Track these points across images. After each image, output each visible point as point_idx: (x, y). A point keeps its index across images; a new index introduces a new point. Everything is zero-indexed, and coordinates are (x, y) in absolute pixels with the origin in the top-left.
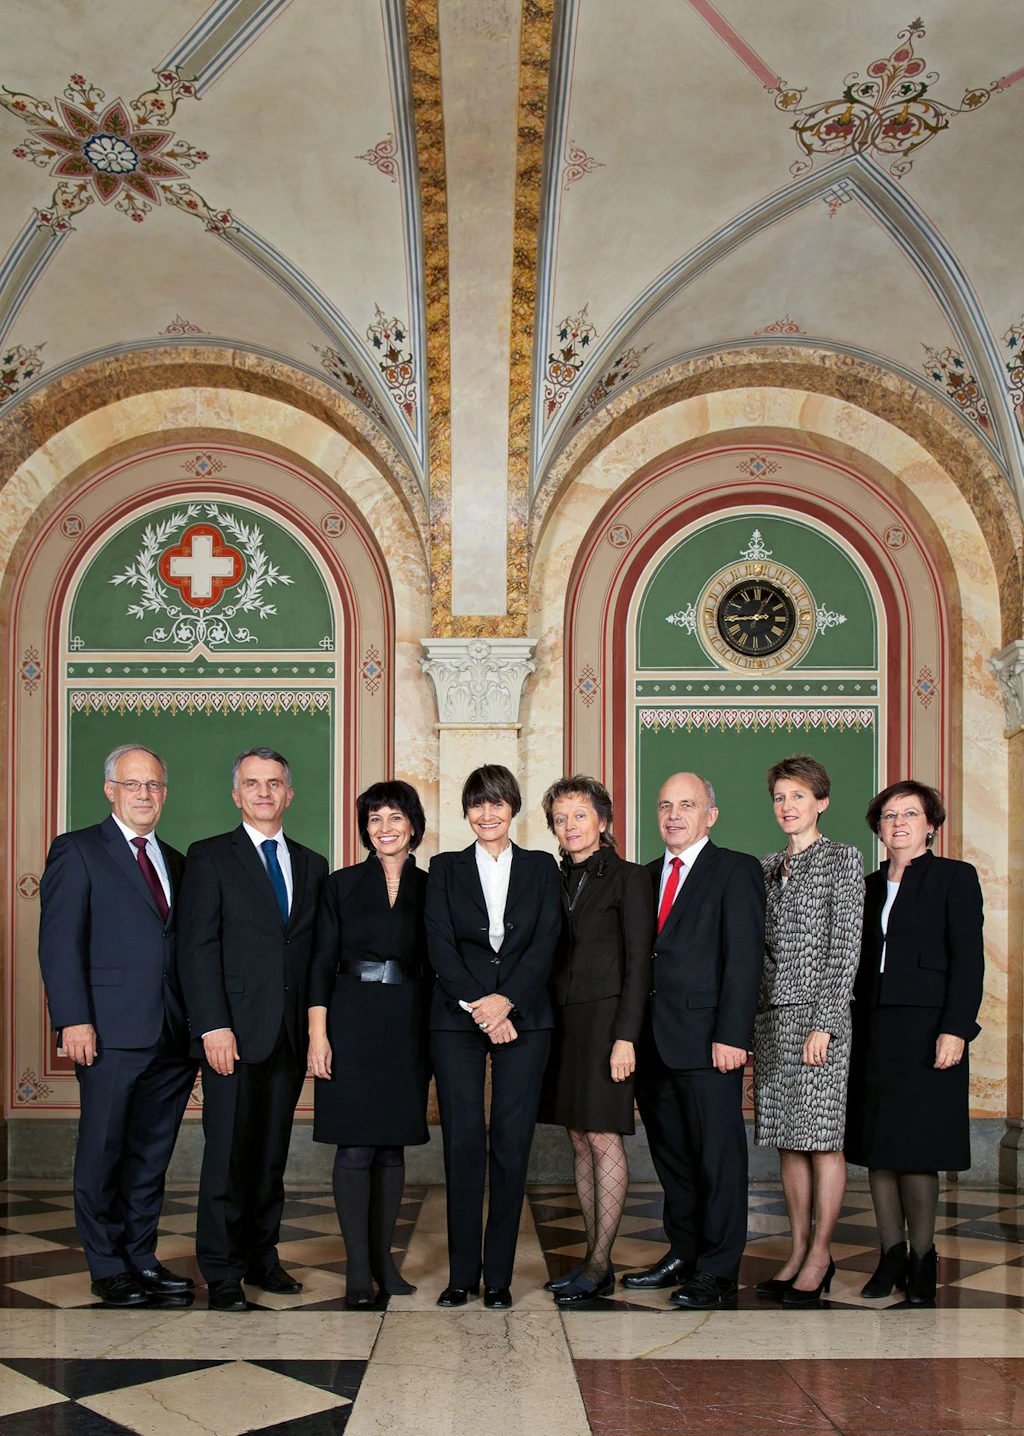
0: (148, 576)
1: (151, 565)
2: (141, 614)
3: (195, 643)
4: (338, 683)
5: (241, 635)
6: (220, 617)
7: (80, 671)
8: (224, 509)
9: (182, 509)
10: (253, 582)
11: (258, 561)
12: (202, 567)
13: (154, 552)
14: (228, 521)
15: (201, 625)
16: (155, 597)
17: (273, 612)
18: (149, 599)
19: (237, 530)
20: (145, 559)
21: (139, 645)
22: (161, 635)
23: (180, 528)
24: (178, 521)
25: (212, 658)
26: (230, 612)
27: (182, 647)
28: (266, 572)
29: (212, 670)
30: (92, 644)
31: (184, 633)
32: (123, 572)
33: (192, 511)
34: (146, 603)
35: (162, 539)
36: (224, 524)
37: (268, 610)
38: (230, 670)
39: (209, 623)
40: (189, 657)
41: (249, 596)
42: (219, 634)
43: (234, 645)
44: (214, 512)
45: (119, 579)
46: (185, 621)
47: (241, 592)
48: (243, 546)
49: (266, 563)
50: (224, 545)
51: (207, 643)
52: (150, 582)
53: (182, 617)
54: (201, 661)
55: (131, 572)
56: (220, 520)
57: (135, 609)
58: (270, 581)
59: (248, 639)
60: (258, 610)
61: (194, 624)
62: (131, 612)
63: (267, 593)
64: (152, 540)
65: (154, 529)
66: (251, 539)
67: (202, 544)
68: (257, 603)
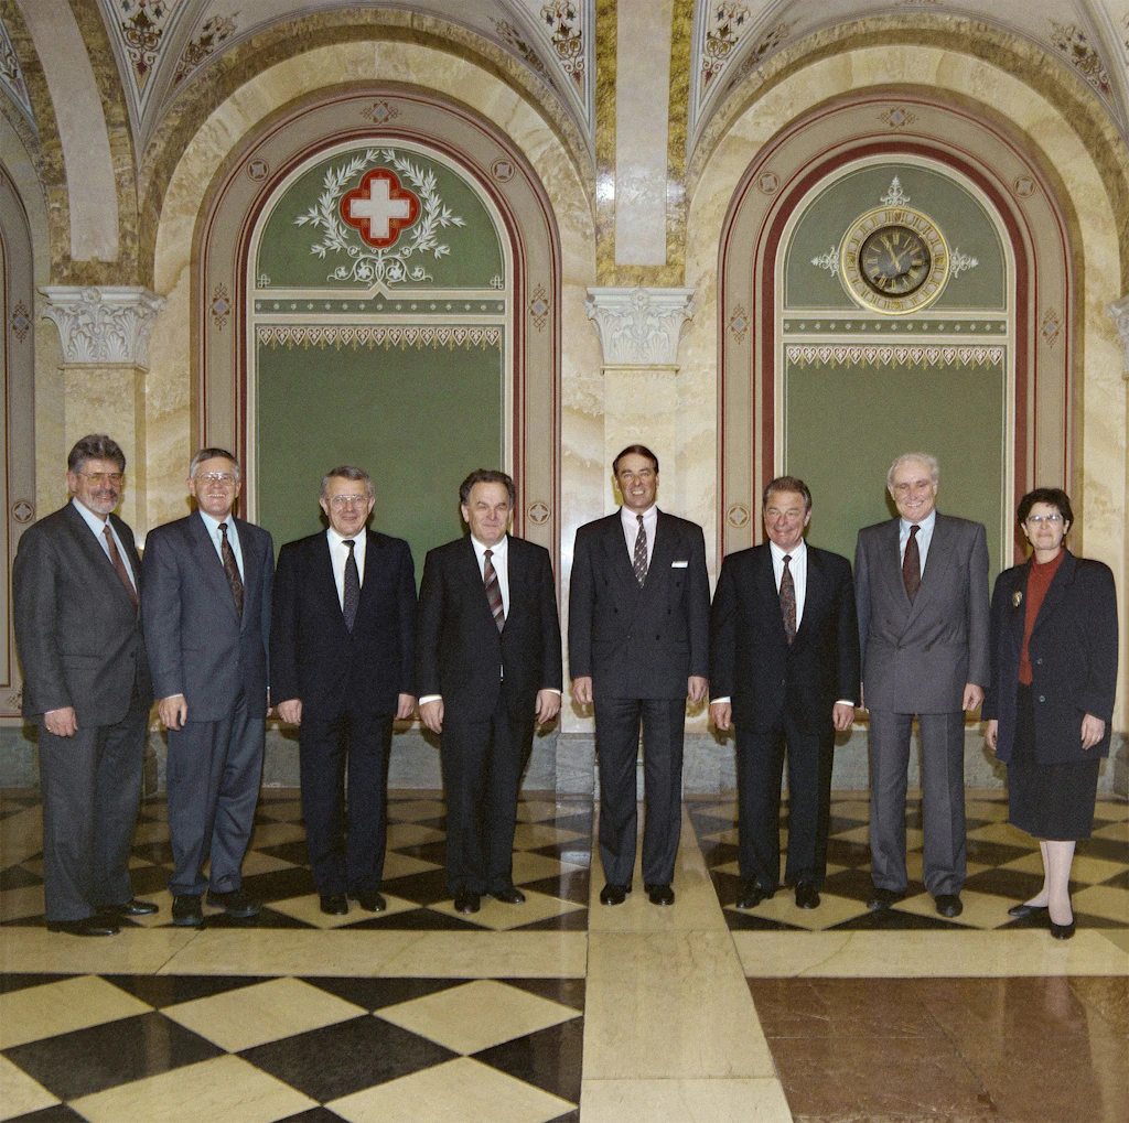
0: (330, 218)
1: (332, 207)
2: (324, 253)
3: (375, 280)
4: (507, 319)
5: (417, 273)
6: (398, 256)
7: (266, 306)
8: (400, 154)
9: (361, 153)
10: (428, 223)
11: (433, 204)
12: (380, 208)
13: (335, 194)
14: (403, 165)
15: (380, 264)
16: (336, 236)
17: (447, 252)
18: (331, 240)
19: (412, 175)
20: (327, 201)
21: (323, 283)
22: (343, 273)
23: (359, 171)
24: (357, 165)
25: (390, 295)
26: (406, 252)
27: (362, 284)
28: (440, 214)
29: (390, 306)
30: (277, 282)
31: (364, 272)
32: (306, 213)
33: (370, 156)
34: (328, 243)
35: (342, 182)
36: (400, 168)
37: (442, 250)
38: (406, 306)
39: (388, 262)
40: (368, 294)
41: (424, 236)
42: (396, 273)
43: (411, 283)
44: (390, 156)
45: (302, 220)
46: (365, 260)
47: (417, 233)
48: (418, 189)
49: (441, 205)
50: (400, 189)
51: (385, 281)
52: (331, 223)
53: (362, 256)
54: (380, 297)
55: (314, 213)
56: (397, 164)
57: (317, 249)
58: (444, 223)
59: (424, 278)
60: (432, 250)
61: (373, 262)
62: (314, 251)
63: (442, 234)
64: (334, 183)
65: (335, 172)
66: (425, 183)
67: (380, 187)
68: (432, 244)
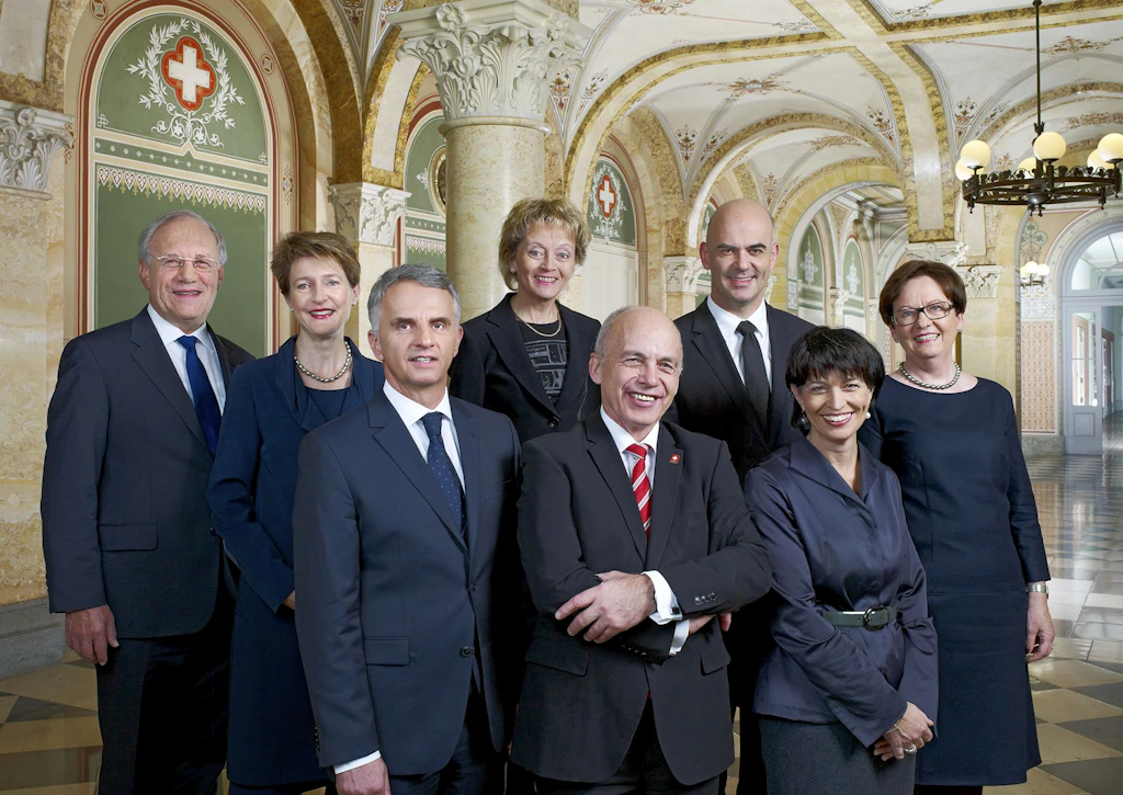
0: (154, 72)
1: (156, 63)
2: (149, 105)
3: (185, 139)
4: (268, 191)
5: (214, 140)
6: (201, 121)
7: (105, 147)
8: (205, 29)
9: (176, 19)
10: (221, 96)
11: (224, 80)
12: (189, 74)
13: (158, 52)
14: (205, 39)
15: (189, 125)
16: (158, 93)
17: (233, 125)
18: (155, 93)
19: (211, 49)
20: (151, 54)
21: (147, 132)
22: (163, 127)
23: (175, 35)
24: (174, 29)
25: (198, 155)
26: (207, 119)
27: (175, 141)
28: (229, 91)
29: (196, 166)
30: (115, 125)
31: (178, 130)
32: (136, 64)
33: (184, 24)
34: (152, 96)
35: (164, 42)
36: (204, 42)
37: (229, 123)
38: (207, 168)
39: (195, 125)
40: (180, 151)
41: (219, 104)
42: (200, 136)
43: (208, 147)
44: (197, 29)
45: (133, 69)
46: (178, 118)
47: (214, 103)
48: (215, 63)
49: (229, 83)
50: (204, 63)
51: (193, 141)
52: (155, 78)
53: (177, 115)
54: (188, 156)
55: (142, 65)
56: (201, 38)
57: (144, 100)
58: (231, 99)
59: (218, 144)
60: (223, 121)
61: (184, 122)
62: (142, 101)
63: (231, 108)
64: (159, 39)
65: (158, 30)
66: (220, 60)
67: (190, 54)
68: (224, 116)
